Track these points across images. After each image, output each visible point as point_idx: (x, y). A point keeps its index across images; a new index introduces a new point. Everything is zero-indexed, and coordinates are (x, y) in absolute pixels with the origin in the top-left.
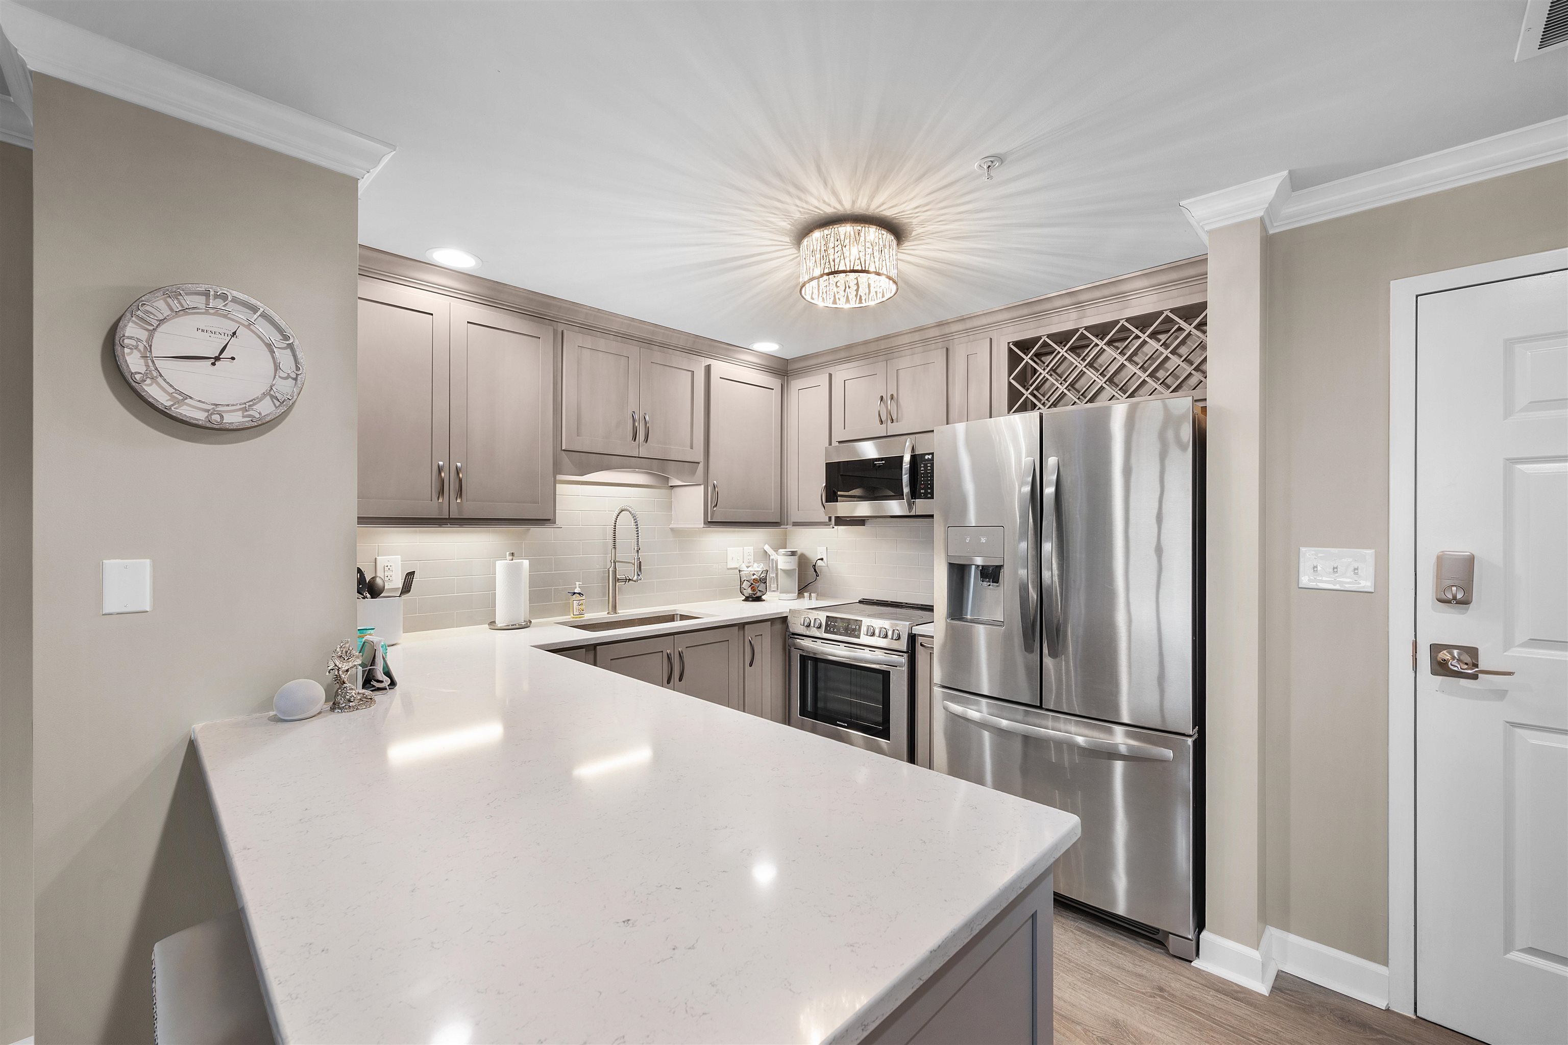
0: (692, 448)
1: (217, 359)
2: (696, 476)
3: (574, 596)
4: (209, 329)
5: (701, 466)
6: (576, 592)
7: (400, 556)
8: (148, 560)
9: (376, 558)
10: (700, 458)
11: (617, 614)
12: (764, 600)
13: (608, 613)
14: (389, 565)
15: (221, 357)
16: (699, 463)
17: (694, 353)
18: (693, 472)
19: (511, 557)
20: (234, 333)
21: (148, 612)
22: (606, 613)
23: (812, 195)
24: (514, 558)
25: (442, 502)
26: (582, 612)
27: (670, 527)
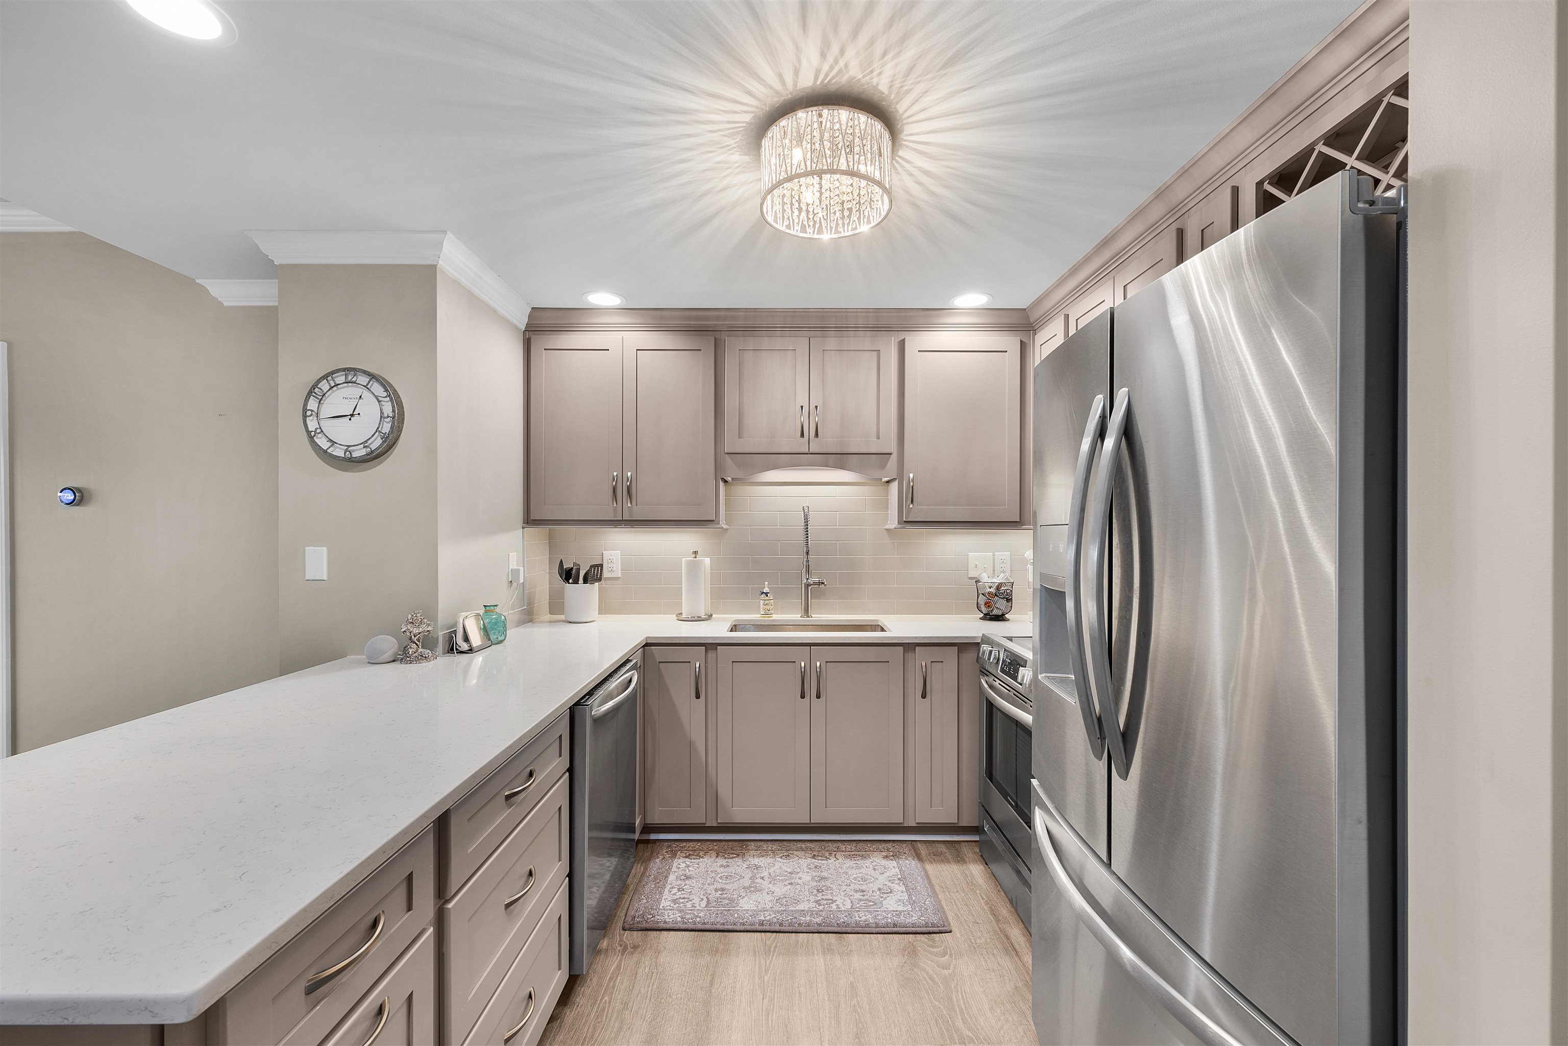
0: (878, 438)
1: (352, 415)
2: (887, 468)
3: (762, 596)
4: (349, 397)
5: (894, 459)
6: (764, 591)
7: (619, 552)
8: (325, 548)
9: (603, 553)
10: (893, 447)
11: (808, 617)
12: (1009, 620)
13: (801, 617)
14: (611, 558)
15: (354, 413)
16: (891, 454)
17: (883, 329)
18: (883, 466)
19: (694, 556)
20: (360, 397)
21: (325, 580)
22: (800, 615)
23: (698, 111)
24: (697, 556)
25: (616, 507)
26: (767, 612)
27: (885, 527)
